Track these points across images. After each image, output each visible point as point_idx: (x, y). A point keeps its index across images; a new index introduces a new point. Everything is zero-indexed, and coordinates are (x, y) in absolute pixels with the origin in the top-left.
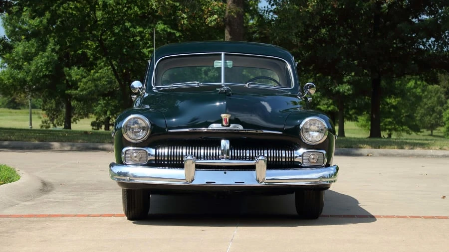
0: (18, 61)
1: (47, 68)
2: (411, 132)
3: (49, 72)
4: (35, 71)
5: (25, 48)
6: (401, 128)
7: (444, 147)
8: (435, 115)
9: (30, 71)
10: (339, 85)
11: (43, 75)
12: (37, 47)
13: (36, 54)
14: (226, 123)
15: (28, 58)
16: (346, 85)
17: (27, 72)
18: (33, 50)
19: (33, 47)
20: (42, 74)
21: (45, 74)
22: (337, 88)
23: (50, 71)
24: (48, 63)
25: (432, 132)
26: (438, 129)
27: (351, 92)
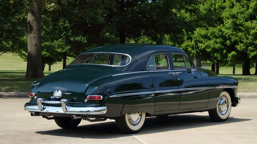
27: (86, 42)
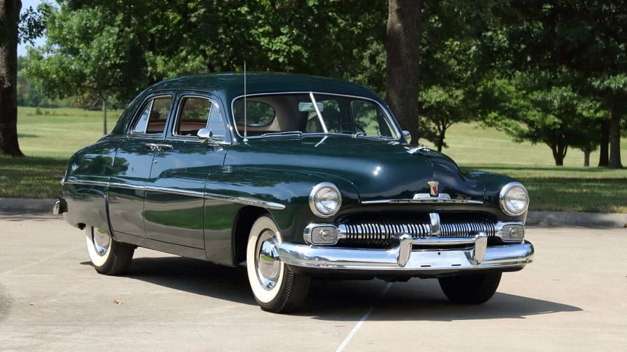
0: (72, 41)
1: (118, 53)
3: (121, 60)
4: (98, 59)
5: (82, 20)
9: (89, 59)
10: (609, 78)
11: (111, 64)
12: (102, 17)
13: (100, 30)
14: (435, 192)
15: (86, 36)
16: (622, 76)
17: (85, 61)
18: (96, 23)
19: (95, 19)
20: (109, 63)
21: (115, 62)
22: (605, 83)
23: (122, 58)
24: (119, 44)
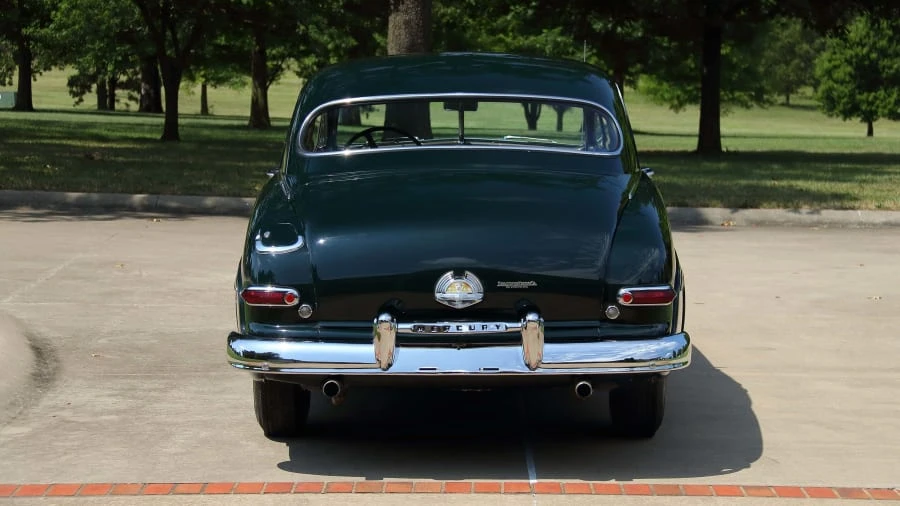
2: (750, 104)
6: (731, 96)
7: (887, 204)
8: (796, 61)
25: (788, 99)
26: (800, 90)
